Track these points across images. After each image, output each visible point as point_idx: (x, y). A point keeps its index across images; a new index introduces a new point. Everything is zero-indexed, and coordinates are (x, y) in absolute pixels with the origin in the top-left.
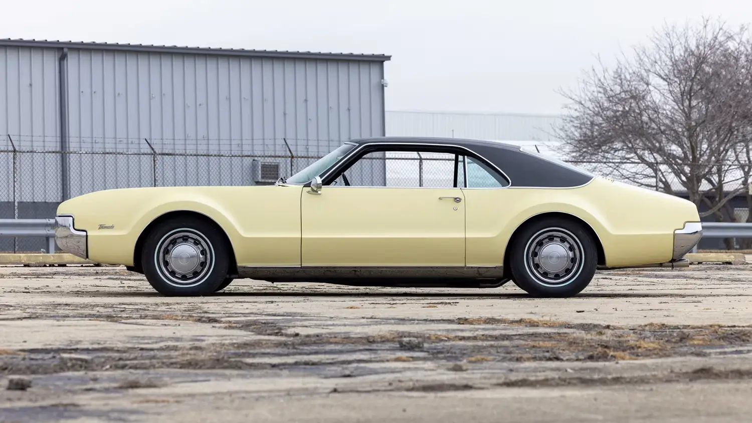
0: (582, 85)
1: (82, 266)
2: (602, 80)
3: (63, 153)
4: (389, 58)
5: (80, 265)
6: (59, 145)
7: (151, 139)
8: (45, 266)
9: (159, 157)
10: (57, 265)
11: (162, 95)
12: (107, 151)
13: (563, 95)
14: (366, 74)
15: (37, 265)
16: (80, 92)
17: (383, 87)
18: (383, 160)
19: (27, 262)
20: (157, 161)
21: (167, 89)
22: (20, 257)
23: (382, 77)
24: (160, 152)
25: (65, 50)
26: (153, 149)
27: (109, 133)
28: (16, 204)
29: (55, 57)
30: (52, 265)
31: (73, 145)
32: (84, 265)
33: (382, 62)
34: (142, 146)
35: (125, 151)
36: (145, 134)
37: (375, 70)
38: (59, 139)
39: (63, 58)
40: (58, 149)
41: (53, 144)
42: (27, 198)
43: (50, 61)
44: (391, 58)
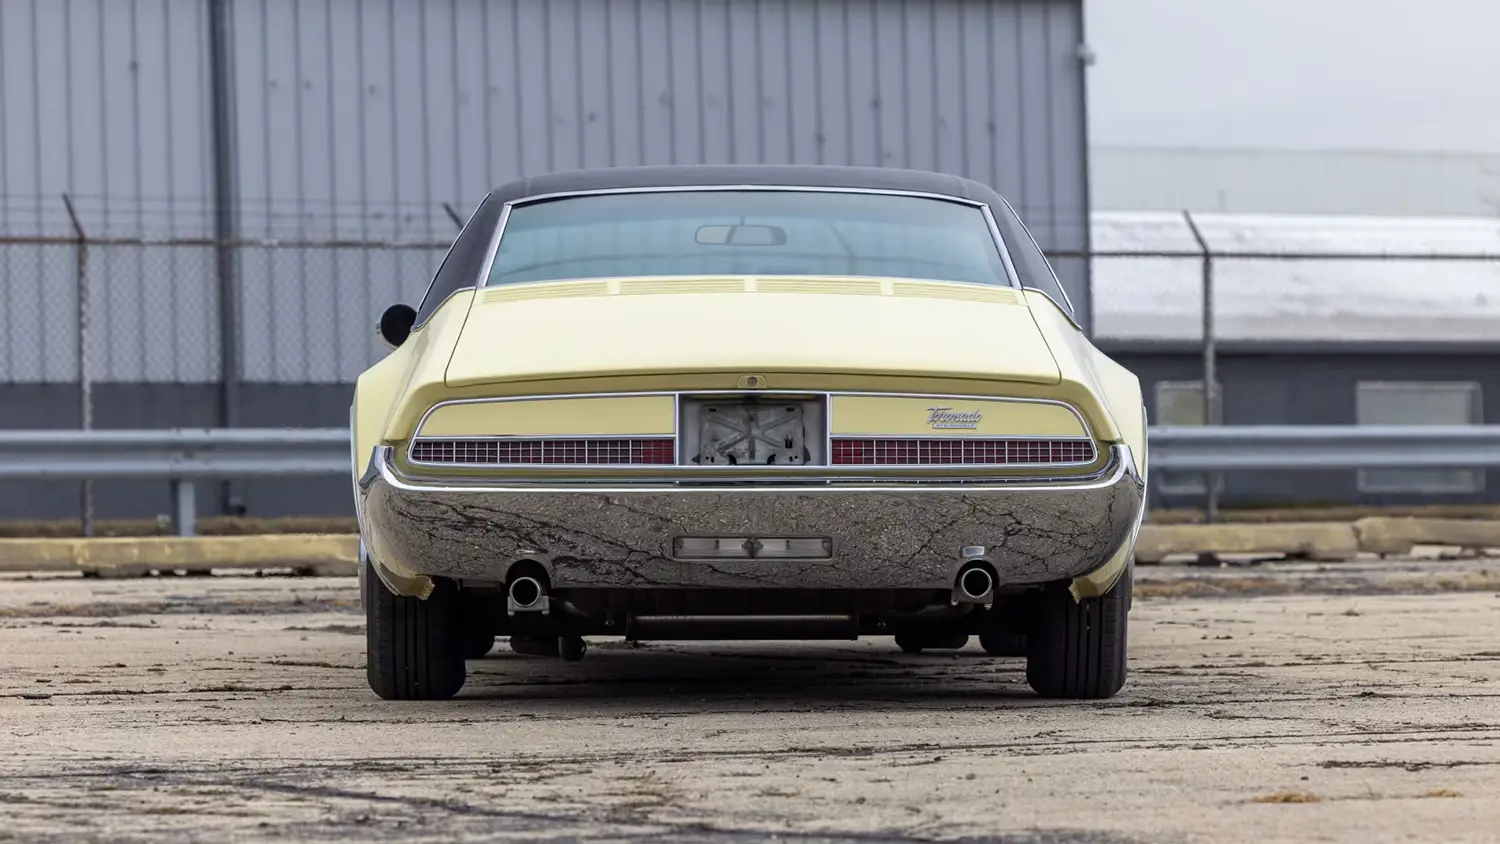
1: (259, 575)
3: (224, 244)
5: (253, 571)
6: (211, 220)
7: (458, 204)
8: (147, 575)
10: (183, 572)
11: (489, 91)
12: (341, 237)
15: (124, 573)
16: (267, 85)
19: (92, 565)
21: (502, 77)
22: (71, 548)
27: (348, 188)
28: (87, 388)
30: (168, 573)
31: (249, 222)
32: (265, 571)
34: (435, 224)
35: (389, 239)
36: (443, 193)
38: (210, 207)
40: (210, 235)
41: (195, 220)
42: (127, 372)
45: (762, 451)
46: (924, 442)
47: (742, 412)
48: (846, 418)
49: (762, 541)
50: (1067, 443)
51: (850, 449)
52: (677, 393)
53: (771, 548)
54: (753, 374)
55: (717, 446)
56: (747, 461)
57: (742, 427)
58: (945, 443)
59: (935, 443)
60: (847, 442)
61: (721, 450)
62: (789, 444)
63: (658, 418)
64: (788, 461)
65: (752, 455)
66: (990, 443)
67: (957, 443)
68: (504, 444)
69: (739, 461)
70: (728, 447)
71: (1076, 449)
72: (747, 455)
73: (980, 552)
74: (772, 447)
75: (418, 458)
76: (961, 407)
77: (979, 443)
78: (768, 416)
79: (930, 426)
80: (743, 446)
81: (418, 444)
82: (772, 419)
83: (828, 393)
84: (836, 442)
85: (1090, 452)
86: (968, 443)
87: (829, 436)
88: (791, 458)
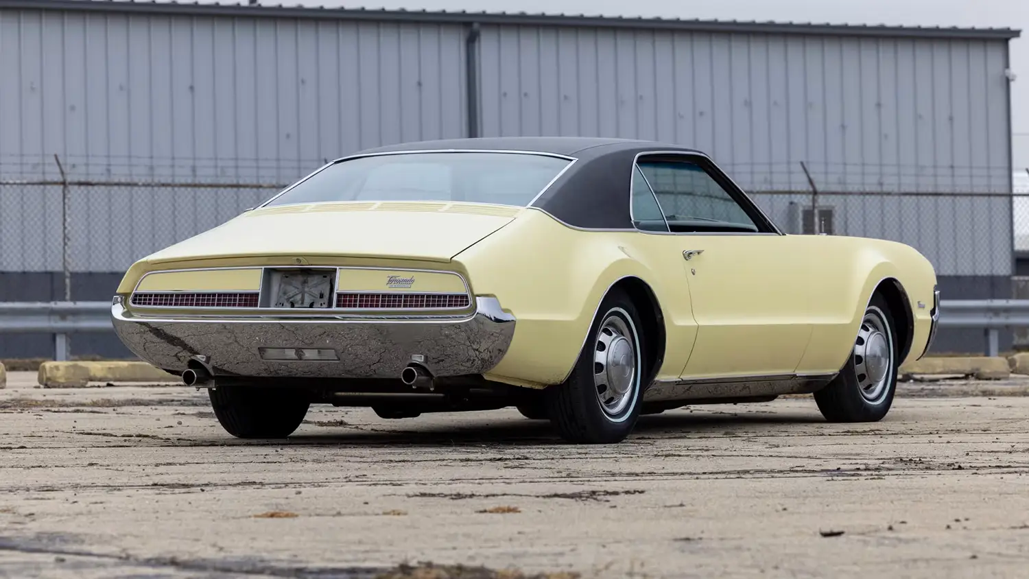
4: (1017, 34)
11: (638, 98)
14: (979, 61)
16: (501, 95)
17: (1007, 81)
18: (1008, 198)
23: (1007, 66)
25: (476, 26)
29: (460, 41)
33: (1006, 42)
37: (994, 54)
39: (472, 40)
43: (452, 46)
44: (1022, 34)
45: (308, 300)
46: (384, 296)
47: (301, 278)
48: (346, 282)
49: (304, 351)
50: (457, 296)
51: (347, 299)
52: (263, 267)
53: (309, 354)
54: (298, 257)
55: (286, 297)
56: (300, 306)
57: (300, 287)
58: (395, 296)
59: (389, 296)
60: (345, 295)
61: (288, 300)
62: (322, 296)
63: (251, 282)
64: (319, 306)
65: (302, 303)
66: (417, 296)
67: (400, 296)
68: (177, 295)
69: (296, 305)
70: (291, 298)
71: (461, 300)
72: (300, 302)
73: (418, 359)
74: (312, 298)
75: (134, 303)
76: (403, 275)
77: (412, 296)
78: (314, 280)
79: (389, 285)
80: (299, 297)
81: (136, 295)
82: (315, 282)
83: (338, 268)
84: (339, 295)
85: (467, 301)
86: (406, 296)
87: (335, 291)
88: (321, 305)
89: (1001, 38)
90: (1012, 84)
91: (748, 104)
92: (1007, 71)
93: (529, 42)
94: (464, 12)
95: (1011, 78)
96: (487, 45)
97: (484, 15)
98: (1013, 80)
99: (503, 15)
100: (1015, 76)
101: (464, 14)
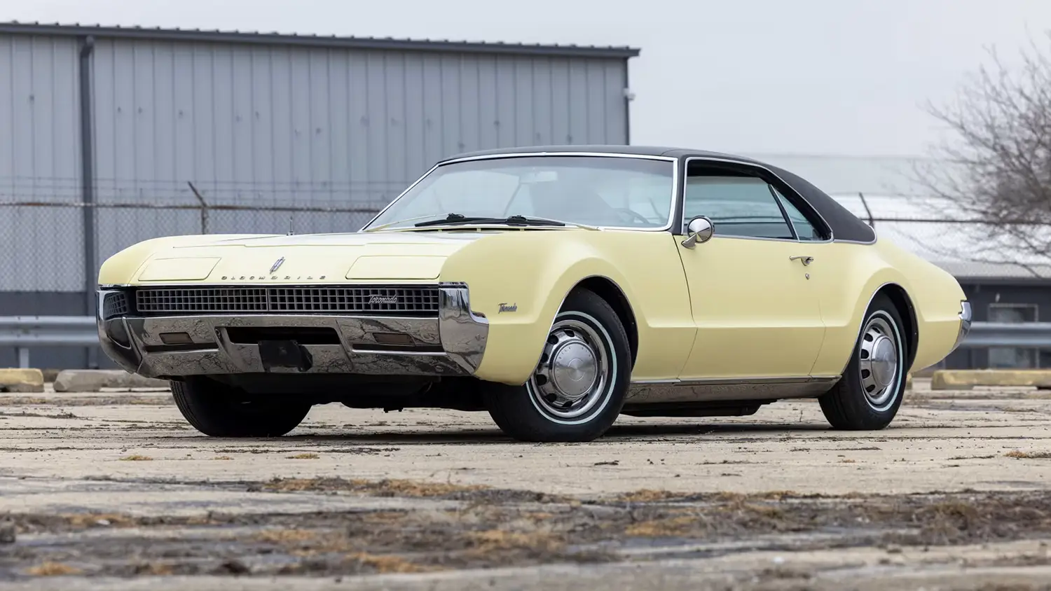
0: (964, 97)
2: (998, 88)
4: (636, 52)
9: (211, 213)
13: (933, 114)
14: (599, 80)
17: (626, 101)
20: (208, 219)
23: (626, 84)
24: (213, 204)
25: (90, 40)
26: (201, 199)
33: (625, 60)
37: (614, 73)
39: (85, 54)
43: (66, 59)
44: (641, 53)
89: (619, 57)
90: (631, 104)
91: (366, 121)
92: (626, 90)
93: (144, 58)
94: (78, 25)
95: (629, 97)
96: (102, 61)
97: (98, 28)
98: (632, 99)
99: (118, 29)
100: (633, 95)
101: (77, 27)
